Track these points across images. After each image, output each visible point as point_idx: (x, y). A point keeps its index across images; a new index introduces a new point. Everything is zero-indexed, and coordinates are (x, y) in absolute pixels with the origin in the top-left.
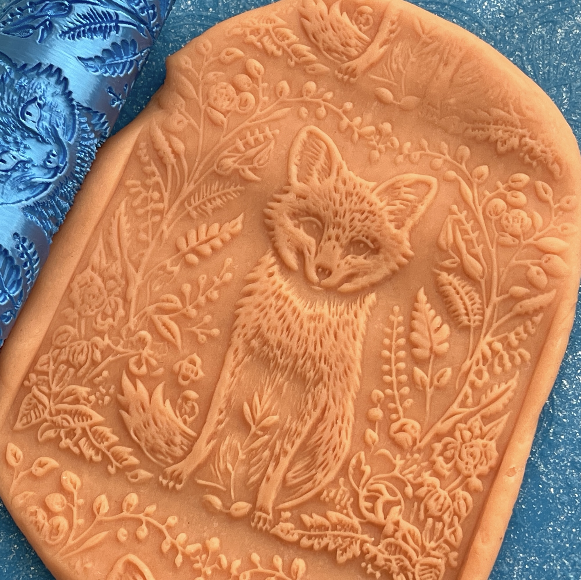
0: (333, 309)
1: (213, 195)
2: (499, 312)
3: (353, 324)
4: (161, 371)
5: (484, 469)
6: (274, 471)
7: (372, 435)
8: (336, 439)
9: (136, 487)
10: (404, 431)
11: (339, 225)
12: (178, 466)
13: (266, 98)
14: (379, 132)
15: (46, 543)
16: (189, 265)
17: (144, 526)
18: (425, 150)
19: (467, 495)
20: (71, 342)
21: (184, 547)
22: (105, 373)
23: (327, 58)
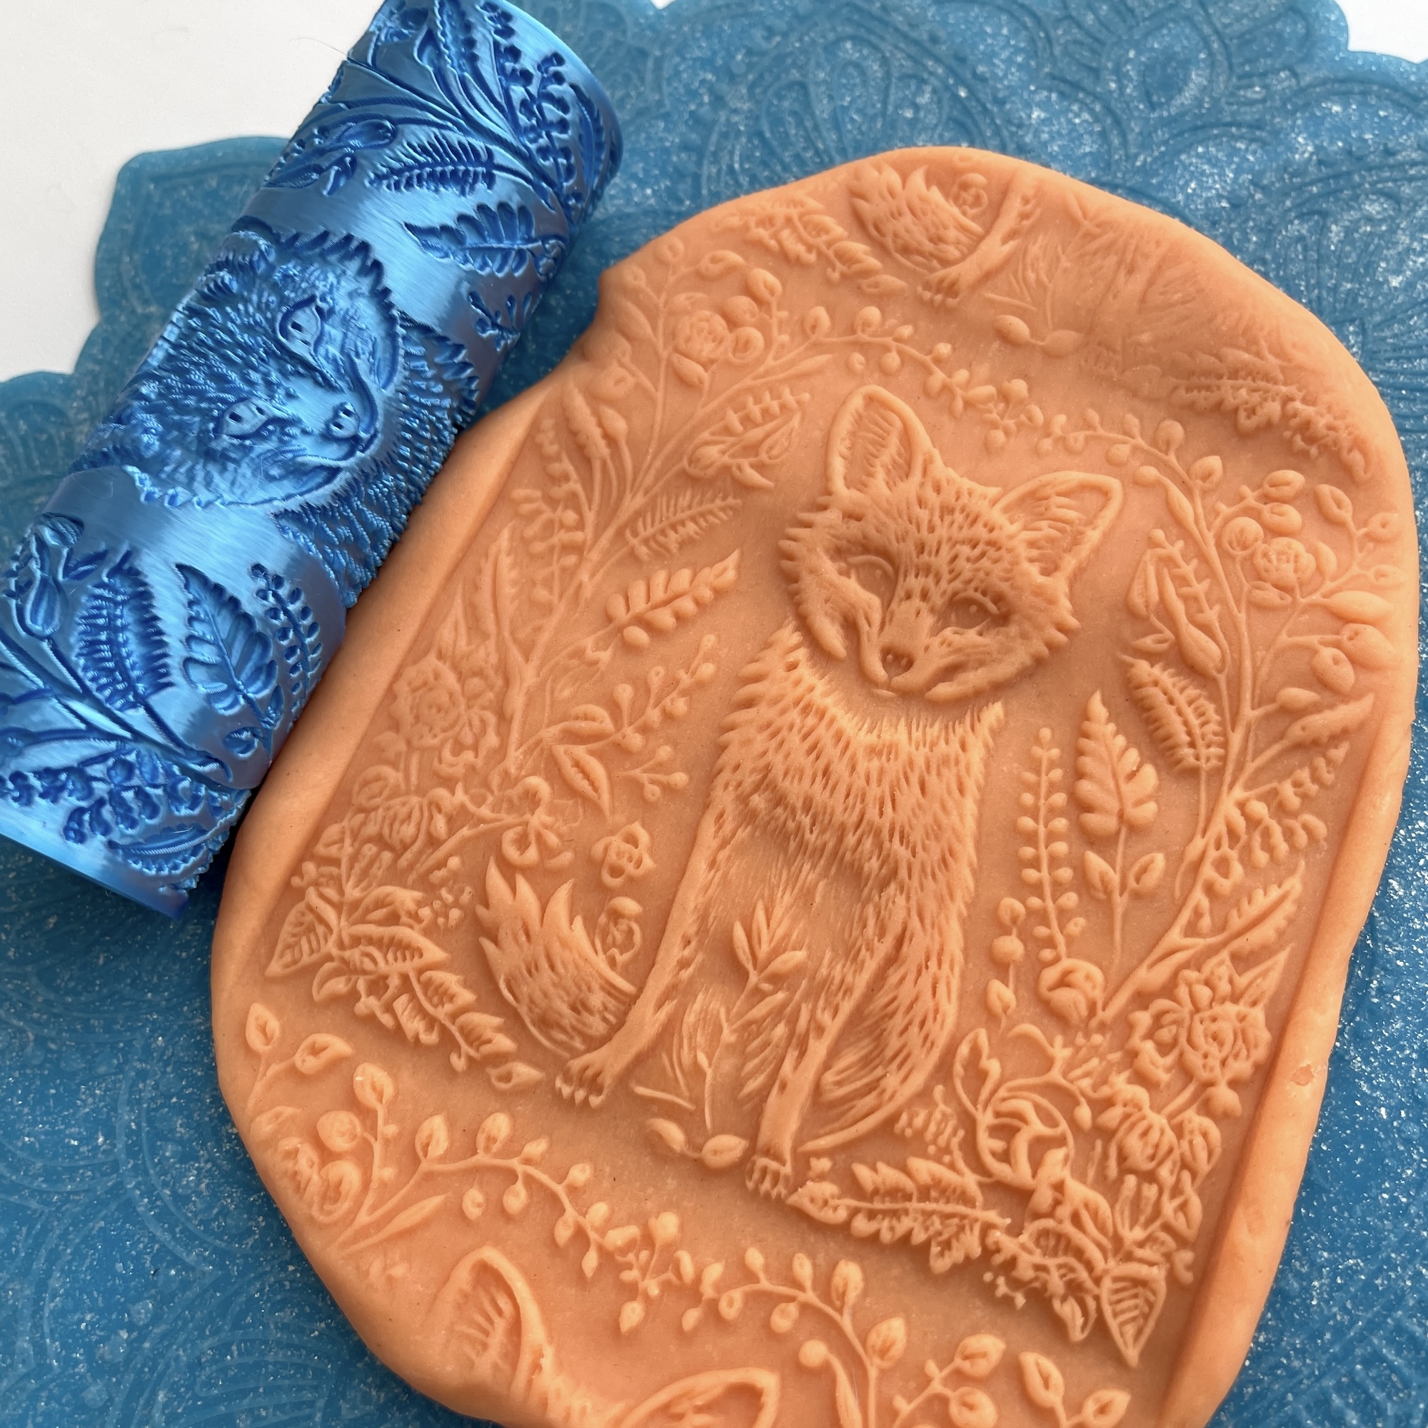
0: (916, 735)
1: (680, 516)
2: (1257, 740)
3: (957, 762)
4: (567, 857)
5: (1242, 1067)
6: (796, 1068)
7: (1002, 993)
8: (927, 1002)
9: (510, 1098)
10: (1069, 985)
11: (927, 570)
12: (595, 1058)
13: (785, 338)
14: (1004, 397)
15: (312, 1219)
16: (630, 648)
17: (519, 1186)
18: (1095, 429)
19: (1207, 1123)
20: (390, 798)
21: (602, 1232)
22: (454, 862)
23: (900, 265)
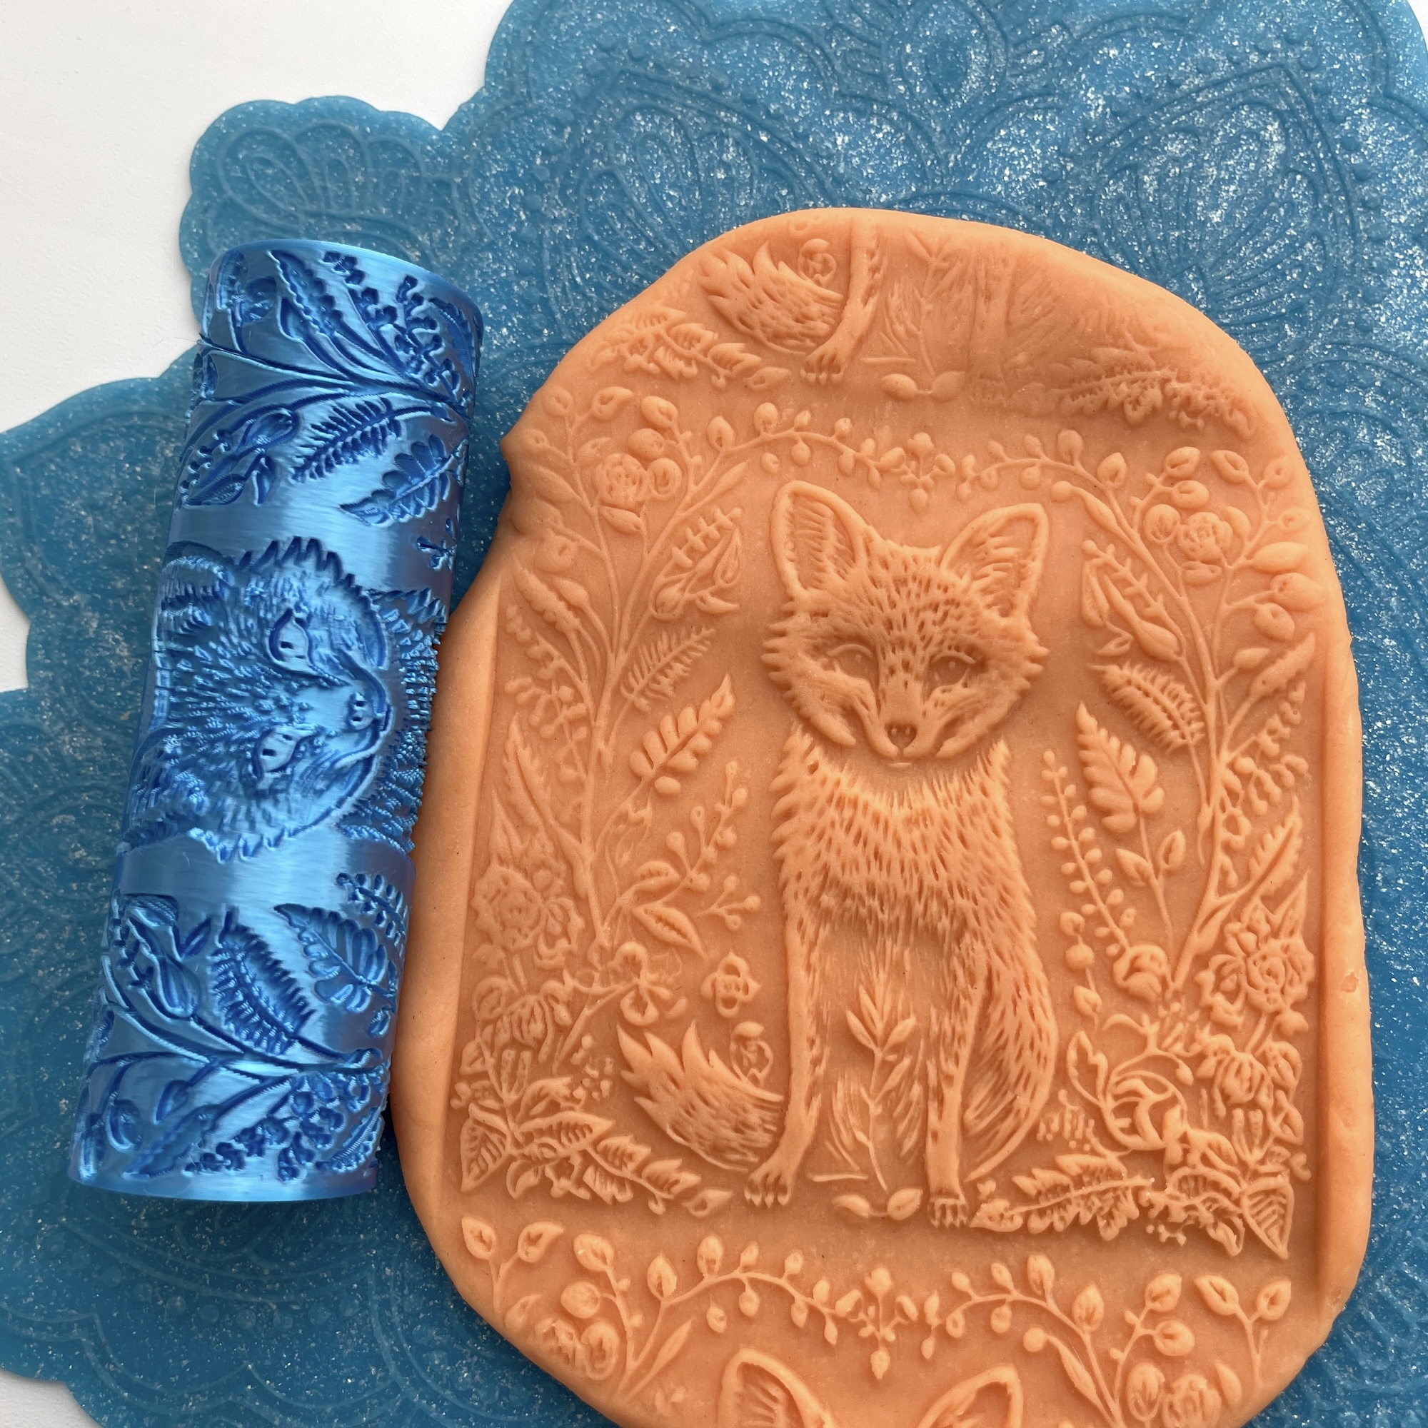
0: (942, 794)
1: (664, 660)
2: (1227, 704)
3: (985, 809)
4: (682, 1004)
5: (1299, 990)
6: (940, 1117)
7: (1088, 996)
8: (1030, 1026)
9: (712, 1221)
10: (1138, 970)
11: (901, 643)
12: (771, 1165)
13: (697, 459)
14: (912, 454)
15: (589, 1380)
16: (664, 798)
17: (749, 1291)
18: (1002, 460)
19: (1285, 1046)
20: (508, 1004)
21: (831, 1303)
22: (587, 1041)
23: (776, 353)
